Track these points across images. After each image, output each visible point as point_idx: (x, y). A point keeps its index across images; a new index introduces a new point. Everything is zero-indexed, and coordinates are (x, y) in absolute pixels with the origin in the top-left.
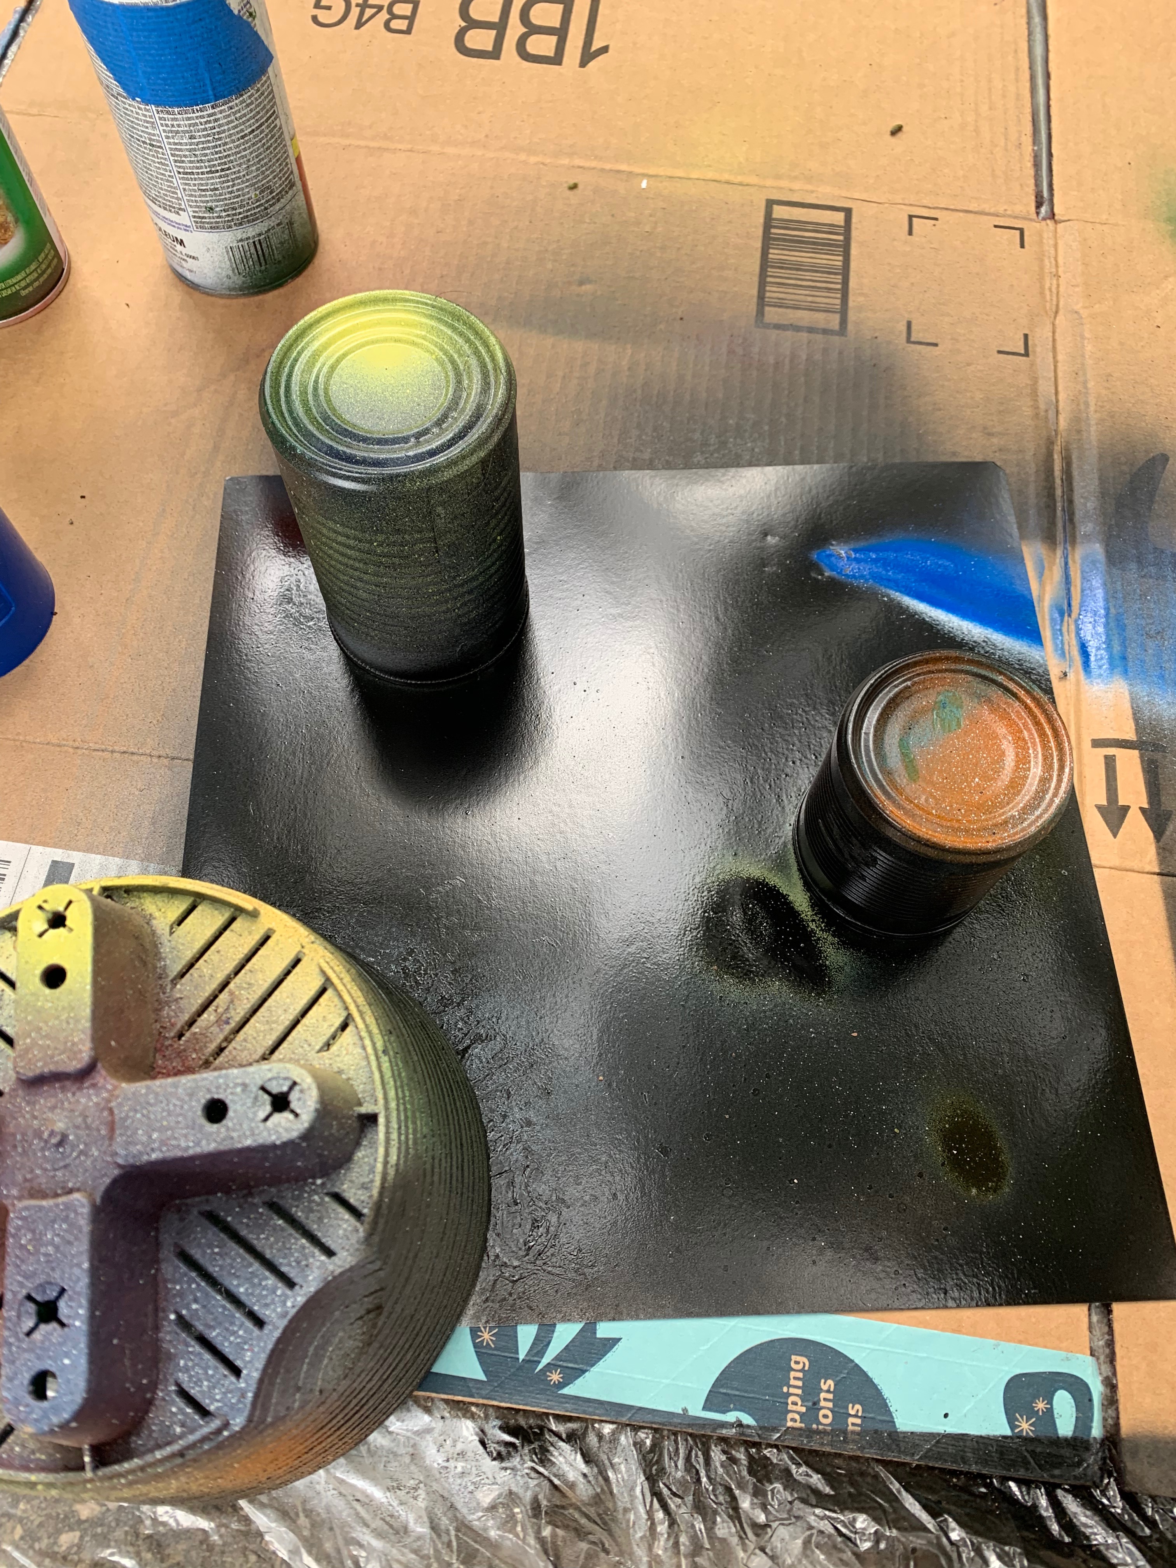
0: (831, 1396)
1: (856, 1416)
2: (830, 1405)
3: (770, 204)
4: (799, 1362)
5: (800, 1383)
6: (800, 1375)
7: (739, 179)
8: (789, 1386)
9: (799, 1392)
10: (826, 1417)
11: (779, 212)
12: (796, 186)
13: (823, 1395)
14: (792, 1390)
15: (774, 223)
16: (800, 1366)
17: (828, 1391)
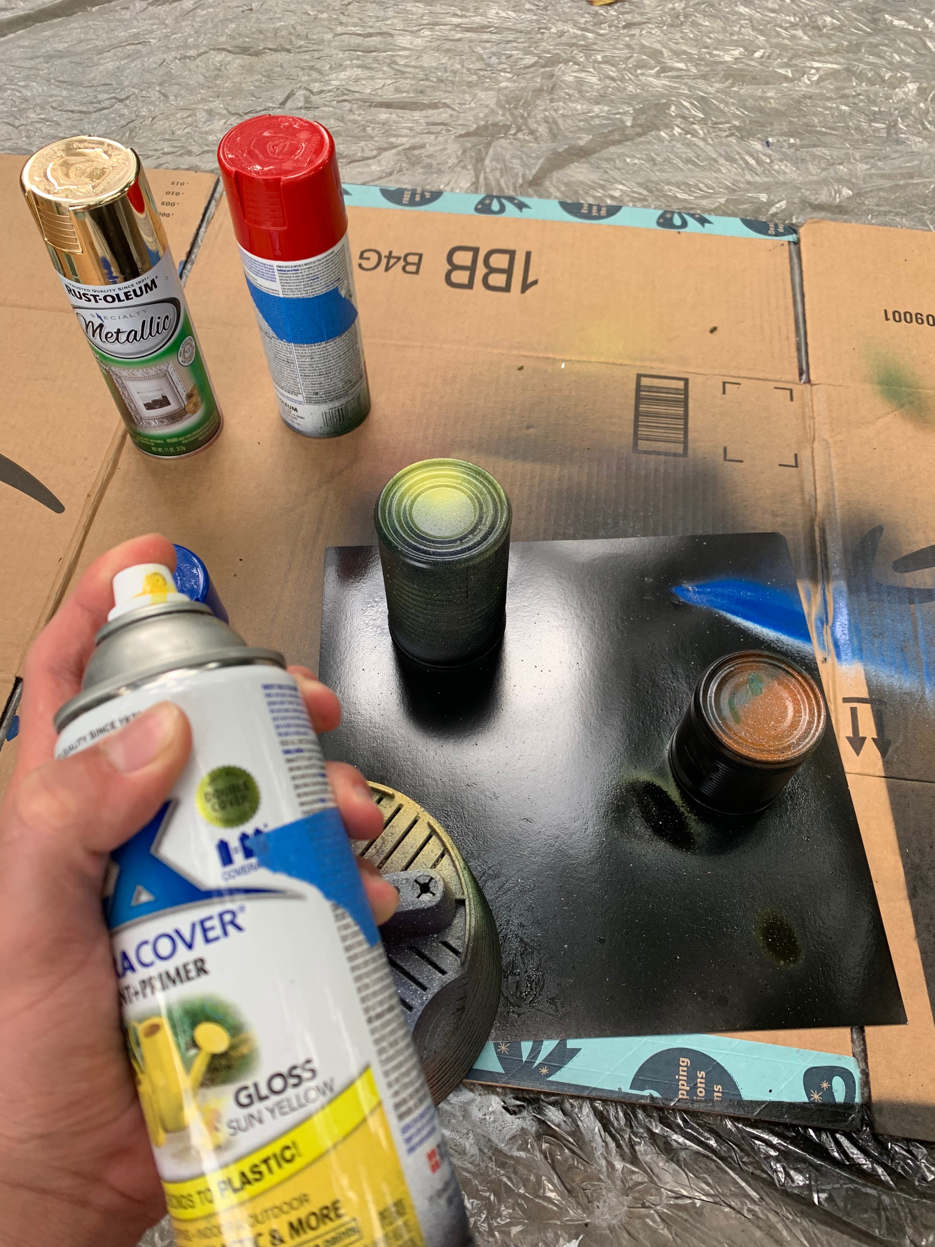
0: (703, 1081)
1: (718, 1092)
2: (703, 1086)
3: (639, 376)
4: (685, 1062)
5: (685, 1074)
6: (685, 1069)
7: (620, 361)
8: (679, 1075)
9: (685, 1078)
10: (701, 1092)
11: (645, 381)
12: (655, 365)
13: (699, 1080)
14: (681, 1078)
15: (642, 389)
16: (685, 1064)
17: (702, 1078)
